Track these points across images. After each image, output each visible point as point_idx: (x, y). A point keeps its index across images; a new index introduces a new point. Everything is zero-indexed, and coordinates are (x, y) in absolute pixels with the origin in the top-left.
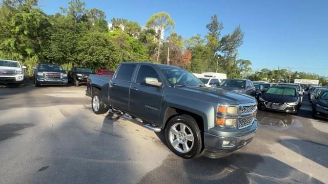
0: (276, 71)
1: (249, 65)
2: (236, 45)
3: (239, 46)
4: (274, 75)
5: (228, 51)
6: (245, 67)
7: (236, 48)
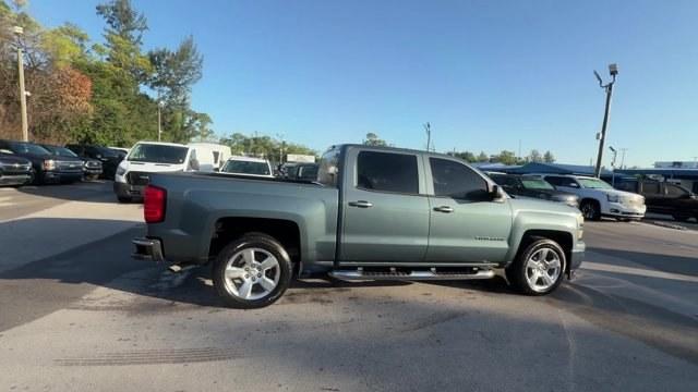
0: (255, 139)
1: (209, 124)
2: (186, 78)
3: (195, 82)
4: (252, 145)
5: (167, 89)
6: (201, 127)
7: (189, 86)
